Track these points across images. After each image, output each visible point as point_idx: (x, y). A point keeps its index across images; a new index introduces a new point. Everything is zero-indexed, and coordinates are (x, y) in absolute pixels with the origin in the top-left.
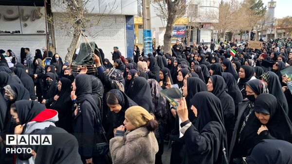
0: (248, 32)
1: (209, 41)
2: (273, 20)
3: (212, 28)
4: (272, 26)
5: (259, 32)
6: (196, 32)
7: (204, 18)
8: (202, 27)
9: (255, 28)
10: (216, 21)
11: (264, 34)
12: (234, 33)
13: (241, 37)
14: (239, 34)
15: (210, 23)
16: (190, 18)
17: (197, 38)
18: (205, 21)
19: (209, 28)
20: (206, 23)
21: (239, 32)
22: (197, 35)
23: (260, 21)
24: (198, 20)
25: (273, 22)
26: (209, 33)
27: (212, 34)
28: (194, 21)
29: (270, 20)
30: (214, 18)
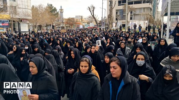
0: (50, 25)
1: (27, 30)
2: (63, 19)
3: (28, 22)
4: (63, 22)
5: (56, 25)
6: (17, 24)
7: (22, 16)
8: (21, 21)
9: (54, 23)
10: (30, 18)
11: (59, 26)
12: (43, 25)
13: (47, 28)
14: (46, 26)
15: (27, 19)
16: (11, 15)
17: (19, 28)
18: (23, 18)
19: (26, 22)
20: (24, 19)
21: (45, 25)
22: (18, 26)
23: (57, 19)
24: (17, 17)
25: (63, 20)
26: (27, 25)
27: (29, 26)
28: (14, 17)
29: (62, 19)
30: (29, 16)
